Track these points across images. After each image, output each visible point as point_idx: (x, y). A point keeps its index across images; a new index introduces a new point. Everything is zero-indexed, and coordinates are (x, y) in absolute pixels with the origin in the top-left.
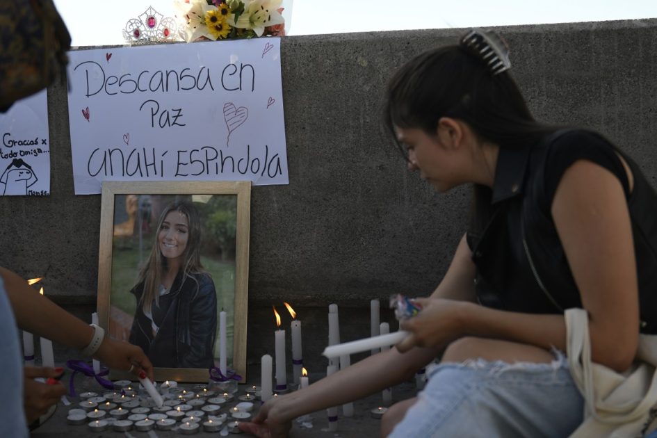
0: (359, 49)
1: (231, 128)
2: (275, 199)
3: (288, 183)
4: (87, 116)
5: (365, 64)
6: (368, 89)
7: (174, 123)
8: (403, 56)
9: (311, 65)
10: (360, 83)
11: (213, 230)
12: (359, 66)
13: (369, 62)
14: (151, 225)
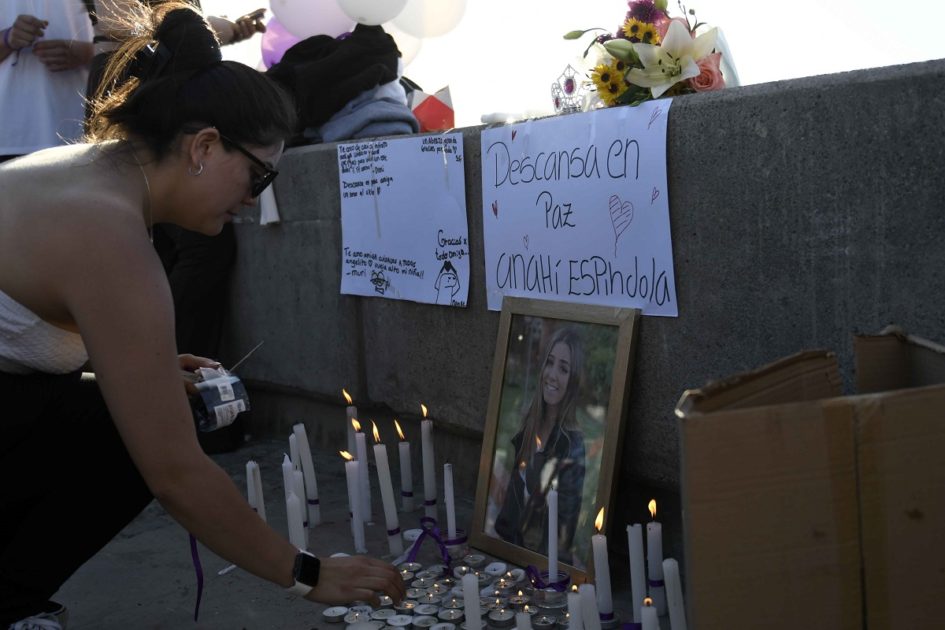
0: (757, 111)
1: (618, 231)
2: (664, 337)
3: (676, 315)
4: (495, 211)
5: (764, 134)
6: (768, 173)
7: (565, 223)
8: (811, 119)
9: (703, 137)
10: (759, 166)
11: (593, 373)
12: (758, 137)
13: (770, 131)
14: (538, 357)
